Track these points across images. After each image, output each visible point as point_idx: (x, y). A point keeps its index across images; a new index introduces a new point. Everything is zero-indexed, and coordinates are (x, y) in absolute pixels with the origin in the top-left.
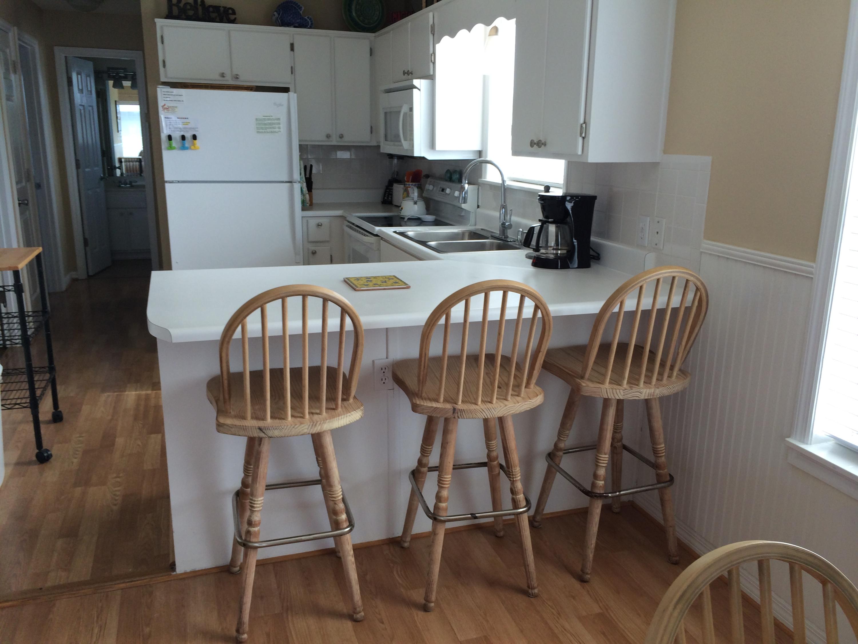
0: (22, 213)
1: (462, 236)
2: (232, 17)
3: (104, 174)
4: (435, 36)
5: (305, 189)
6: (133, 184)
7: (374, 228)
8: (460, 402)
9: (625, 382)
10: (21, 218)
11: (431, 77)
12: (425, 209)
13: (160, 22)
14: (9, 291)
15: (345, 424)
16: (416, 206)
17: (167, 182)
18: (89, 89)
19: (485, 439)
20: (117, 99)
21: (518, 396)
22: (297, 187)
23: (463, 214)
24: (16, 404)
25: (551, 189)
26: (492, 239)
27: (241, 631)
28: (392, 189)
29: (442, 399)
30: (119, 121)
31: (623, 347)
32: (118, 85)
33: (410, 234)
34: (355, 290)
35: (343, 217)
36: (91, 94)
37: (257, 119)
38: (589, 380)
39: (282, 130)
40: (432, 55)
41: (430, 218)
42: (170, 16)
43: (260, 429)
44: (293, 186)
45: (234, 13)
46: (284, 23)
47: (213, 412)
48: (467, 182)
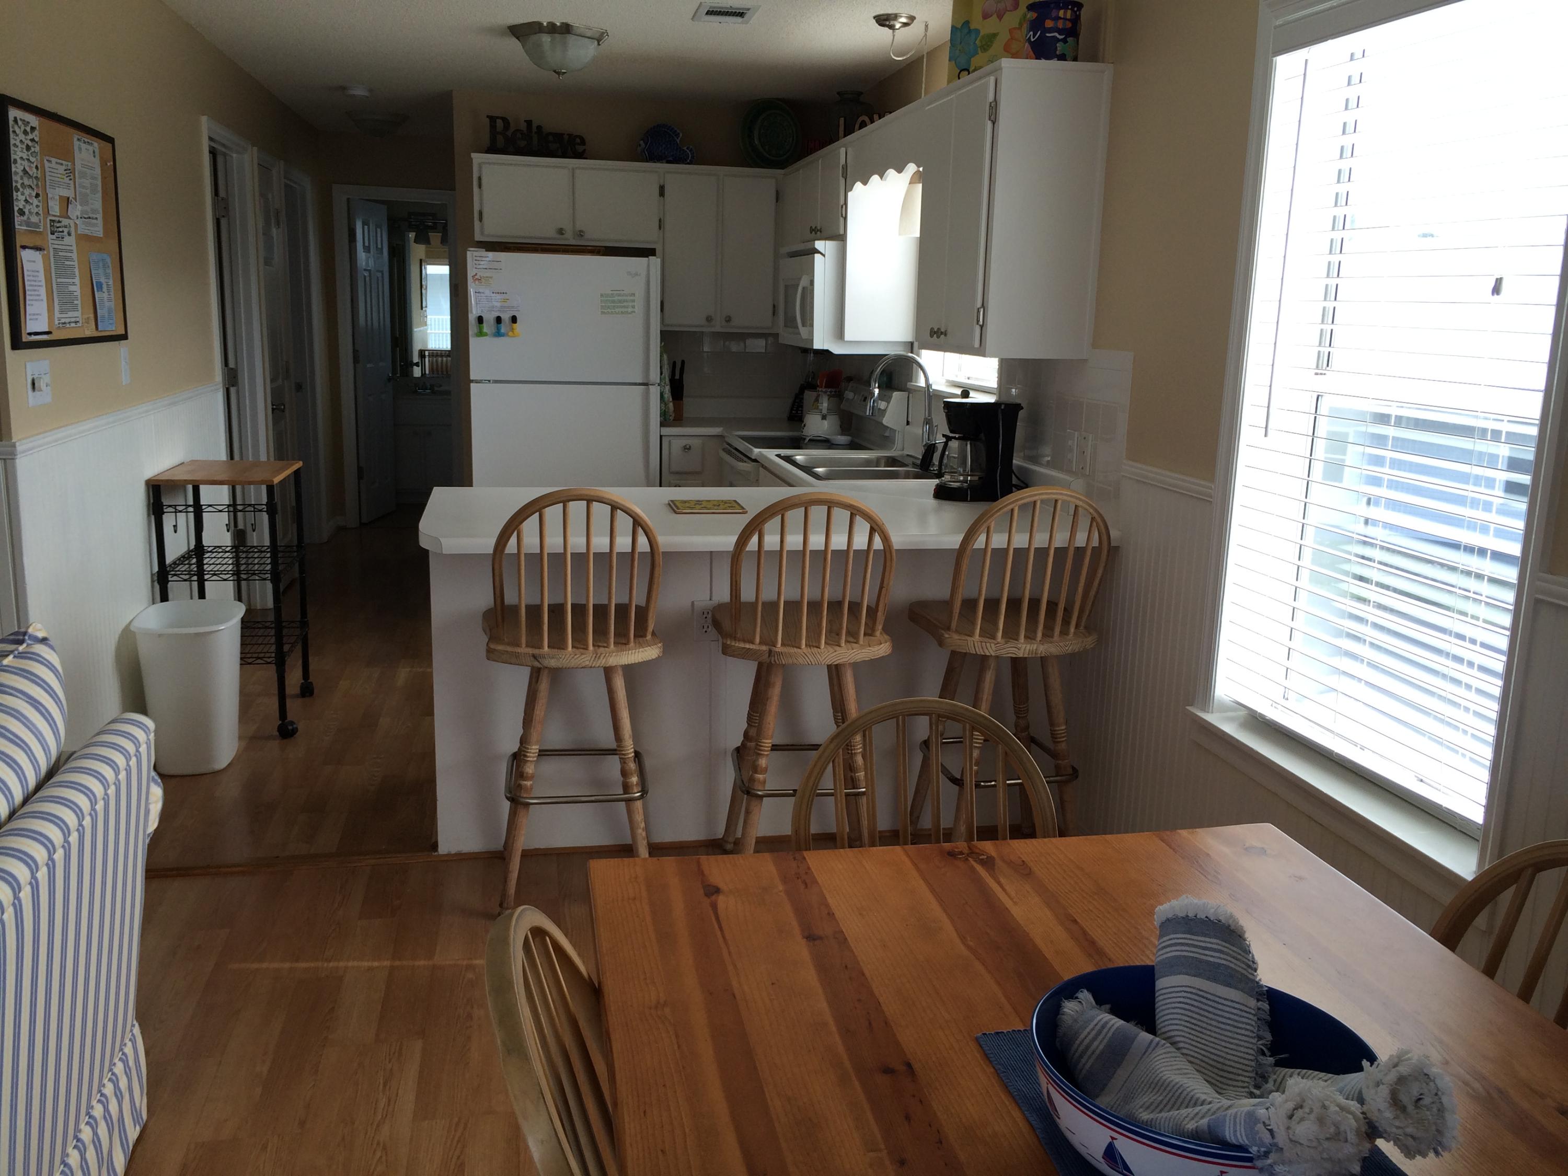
0: (276, 422)
1: (877, 462)
2: (580, 149)
3: (394, 372)
4: (848, 179)
5: (668, 395)
6: (436, 389)
7: (751, 451)
8: (779, 645)
9: (1000, 634)
10: (273, 430)
11: (840, 237)
12: (838, 427)
13: (477, 158)
14: (261, 511)
15: (637, 662)
16: (826, 422)
17: (472, 381)
18: (379, 246)
19: (832, 711)
20: (423, 257)
21: (856, 643)
22: (655, 391)
23: (887, 434)
24: (258, 658)
25: (972, 394)
26: (913, 467)
27: (505, 905)
28: (803, 399)
29: (758, 640)
30: (424, 291)
31: (1034, 603)
32: (422, 238)
33: (799, 458)
34: (676, 512)
35: (720, 437)
36: (382, 253)
37: (602, 295)
38: (957, 632)
39: (636, 310)
40: (842, 207)
41: (843, 439)
42: (492, 149)
43: (534, 656)
44: (648, 389)
45: (583, 142)
46: (652, 157)
47: (485, 639)
48: (877, 385)
